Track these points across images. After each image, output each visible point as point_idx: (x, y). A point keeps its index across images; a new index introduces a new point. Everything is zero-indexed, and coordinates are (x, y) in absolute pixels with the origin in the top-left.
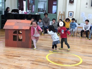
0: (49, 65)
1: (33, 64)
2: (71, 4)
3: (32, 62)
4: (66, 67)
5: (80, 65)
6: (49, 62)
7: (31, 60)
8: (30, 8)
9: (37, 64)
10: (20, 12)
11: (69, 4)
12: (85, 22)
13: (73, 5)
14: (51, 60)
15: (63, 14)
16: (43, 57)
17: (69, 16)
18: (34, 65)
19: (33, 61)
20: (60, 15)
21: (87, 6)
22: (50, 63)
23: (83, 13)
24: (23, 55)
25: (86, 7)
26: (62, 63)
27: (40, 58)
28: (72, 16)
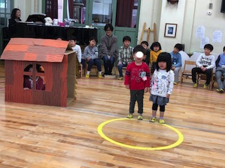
0: (100, 147)
1: (63, 142)
2: (172, 6)
3: (62, 138)
4: (141, 151)
5: (176, 150)
6: (103, 140)
7: (60, 134)
8: (75, 15)
9: (72, 144)
10: (49, 22)
11: (167, 6)
12: (204, 50)
13: (177, 7)
14: (108, 135)
15: (152, 29)
16: (90, 129)
17: (167, 35)
18: (66, 144)
19: (65, 136)
20: (144, 31)
21: (210, 11)
22: (104, 143)
23: (200, 29)
24: (44, 122)
25: (210, 14)
26: (134, 143)
27: (82, 130)
28: (173, 35)
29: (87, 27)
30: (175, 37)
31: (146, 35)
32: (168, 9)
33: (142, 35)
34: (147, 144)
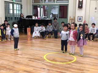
0: (43, 62)
3: (30, 59)
4: (58, 64)
5: (71, 64)
6: (45, 60)
7: (30, 58)
9: (33, 61)
14: (47, 58)
15: (73, 18)
16: (41, 56)
17: (78, 20)
18: (31, 61)
19: (31, 58)
20: (70, 19)
21: (96, 10)
22: (45, 61)
23: (92, 18)
24: (25, 54)
25: (96, 12)
26: (56, 61)
27: (38, 57)
28: (81, 21)
29: (48, 19)
30: (82, 21)
31: (71, 21)
32: (79, 10)
33: (69, 21)
34: (61, 62)
